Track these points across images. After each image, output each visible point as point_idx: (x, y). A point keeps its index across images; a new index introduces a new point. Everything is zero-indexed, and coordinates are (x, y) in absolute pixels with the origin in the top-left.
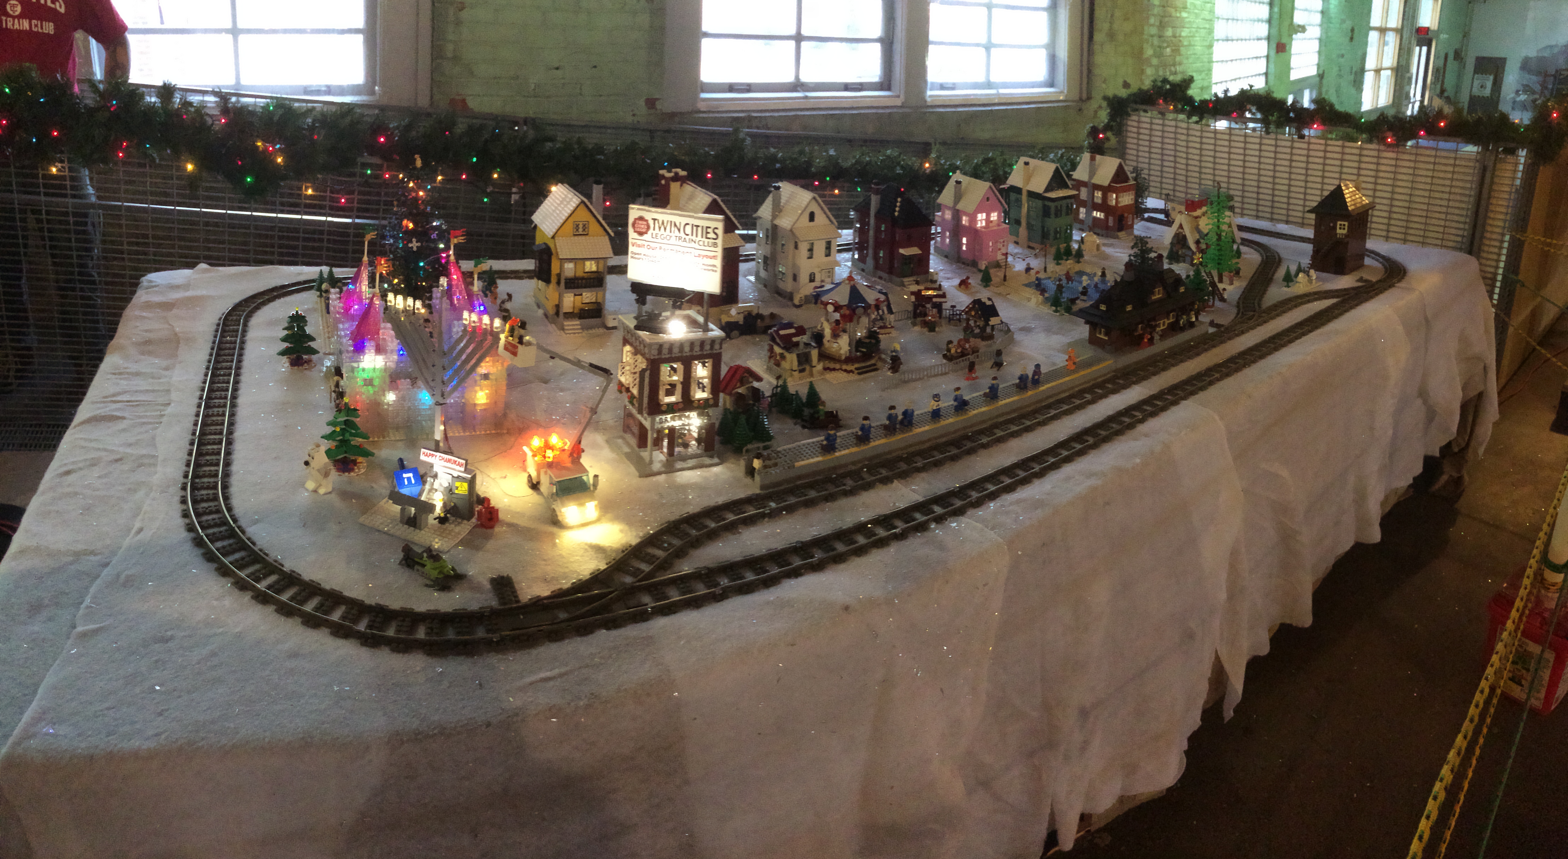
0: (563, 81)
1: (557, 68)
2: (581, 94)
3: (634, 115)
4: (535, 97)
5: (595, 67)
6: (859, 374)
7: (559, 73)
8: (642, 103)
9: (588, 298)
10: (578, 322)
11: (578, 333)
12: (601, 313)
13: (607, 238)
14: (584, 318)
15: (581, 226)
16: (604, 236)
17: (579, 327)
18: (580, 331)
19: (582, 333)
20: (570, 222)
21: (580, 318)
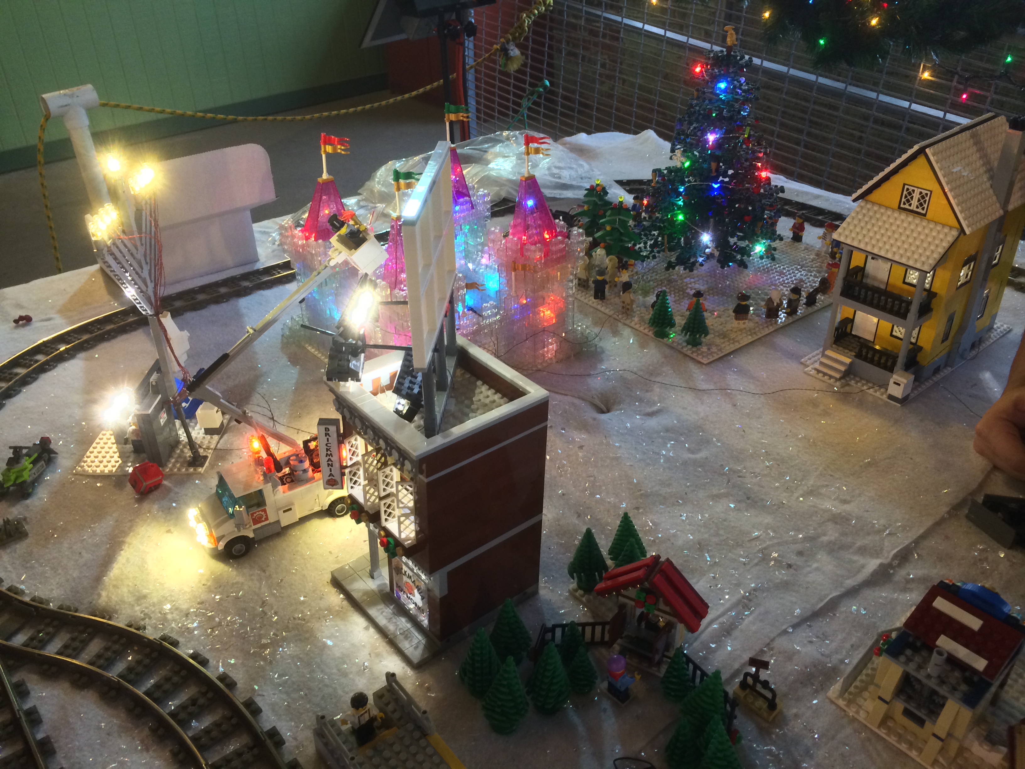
9: (899, 332)
10: (848, 361)
11: (831, 377)
12: (894, 364)
13: (955, 233)
14: (865, 359)
15: (916, 196)
16: (951, 228)
17: (843, 368)
18: (838, 376)
19: (837, 380)
20: (898, 180)
21: (859, 356)
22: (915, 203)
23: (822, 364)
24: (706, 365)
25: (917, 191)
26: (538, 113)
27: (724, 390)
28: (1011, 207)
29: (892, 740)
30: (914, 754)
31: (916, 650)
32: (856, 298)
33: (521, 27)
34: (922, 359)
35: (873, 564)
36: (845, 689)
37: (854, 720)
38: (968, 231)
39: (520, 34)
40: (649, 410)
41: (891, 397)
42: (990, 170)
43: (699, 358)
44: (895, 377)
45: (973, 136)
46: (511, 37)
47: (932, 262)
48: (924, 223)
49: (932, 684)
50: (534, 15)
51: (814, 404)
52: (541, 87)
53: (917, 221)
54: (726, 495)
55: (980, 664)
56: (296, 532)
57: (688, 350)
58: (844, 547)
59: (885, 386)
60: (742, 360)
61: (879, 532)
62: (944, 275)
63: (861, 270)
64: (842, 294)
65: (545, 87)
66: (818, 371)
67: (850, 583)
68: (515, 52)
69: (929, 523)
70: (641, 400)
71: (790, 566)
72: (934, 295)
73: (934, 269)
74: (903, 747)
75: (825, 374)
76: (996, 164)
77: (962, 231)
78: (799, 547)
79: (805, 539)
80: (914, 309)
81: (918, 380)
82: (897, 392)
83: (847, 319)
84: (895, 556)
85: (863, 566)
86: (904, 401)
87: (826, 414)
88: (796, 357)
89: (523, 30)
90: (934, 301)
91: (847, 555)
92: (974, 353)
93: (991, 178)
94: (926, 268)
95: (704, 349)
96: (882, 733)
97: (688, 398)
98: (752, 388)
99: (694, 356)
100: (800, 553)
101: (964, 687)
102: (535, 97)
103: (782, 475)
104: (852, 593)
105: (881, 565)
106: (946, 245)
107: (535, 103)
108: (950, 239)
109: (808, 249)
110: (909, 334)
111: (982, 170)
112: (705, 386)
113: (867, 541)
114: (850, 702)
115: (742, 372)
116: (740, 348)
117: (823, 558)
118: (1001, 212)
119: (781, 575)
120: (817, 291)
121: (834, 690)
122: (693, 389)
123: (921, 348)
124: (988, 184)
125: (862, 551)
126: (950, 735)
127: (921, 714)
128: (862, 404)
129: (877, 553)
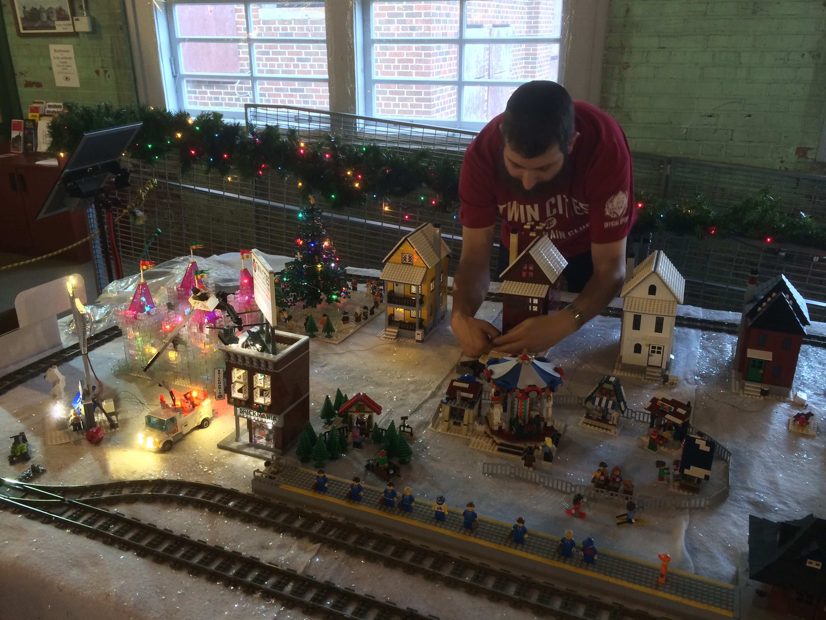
0: (714, 127)
1: (711, 116)
2: (731, 140)
3: (782, 162)
4: (686, 140)
5: (749, 116)
6: (499, 450)
7: (713, 120)
8: (792, 151)
9: (414, 313)
10: (396, 331)
11: (391, 339)
12: (415, 327)
13: (425, 269)
14: (403, 328)
15: (407, 257)
16: (423, 267)
17: (395, 334)
18: (394, 338)
19: (394, 339)
20: (399, 252)
21: (400, 328)
22: (407, 260)
23: (386, 334)
24: (339, 344)
25: (407, 255)
26: (156, 249)
27: (350, 351)
28: (442, 258)
29: (452, 434)
30: (460, 435)
31: (452, 400)
32: (394, 303)
33: (140, 197)
34: (425, 324)
35: (430, 392)
36: (432, 426)
37: (439, 433)
38: (430, 268)
39: (140, 202)
40: (321, 365)
41: (418, 341)
42: (431, 244)
43: (334, 342)
44: (417, 332)
45: (422, 232)
46: (134, 205)
47: (420, 281)
48: (413, 267)
49: (459, 407)
50: (147, 190)
51: (389, 349)
52: (156, 233)
53: (410, 267)
54: (368, 385)
55: (471, 396)
56: (189, 436)
57: (327, 340)
58: (417, 390)
59: (413, 337)
60: (351, 340)
61: (429, 383)
62: (425, 287)
63: (392, 292)
64: (388, 302)
65: (159, 233)
66: (386, 338)
67: (424, 399)
68: (140, 213)
69: (444, 376)
70: (316, 362)
71: (401, 399)
72: (423, 296)
73: (421, 285)
74: (456, 434)
75: (389, 338)
76: (432, 241)
77: (427, 268)
78: (402, 394)
79: (403, 391)
80: (418, 302)
81: (425, 333)
82: (419, 337)
83: (391, 314)
84: (437, 388)
85: (426, 394)
86: (422, 341)
87: (395, 352)
88: (375, 335)
89: (142, 199)
90: (424, 298)
91: (420, 392)
92: (443, 321)
93: (432, 247)
94: (419, 284)
95: (335, 338)
96: (448, 433)
97: (336, 358)
98: (361, 349)
99: (331, 342)
100: (403, 396)
101: (469, 405)
102: (153, 240)
103: (387, 374)
104: (426, 401)
105: (432, 392)
106: (423, 274)
107: (154, 244)
108: (424, 272)
109: (361, 292)
110: (418, 313)
111: (428, 244)
112: (341, 352)
113: (426, 386)
114: (436, 429)
115: (354, 344)
116: (350, 336)
117: (412, 395)
118: (439, 260)
119: (400, 402)
120: (373, 308)
121: (430, 427)
122: (338, 354)
123: (423, 319)
124: (432, 250)
125: (424, 389)
126: (469, 423)
127: (458, 421)
128: (407, 345)
129: (430, 389)
